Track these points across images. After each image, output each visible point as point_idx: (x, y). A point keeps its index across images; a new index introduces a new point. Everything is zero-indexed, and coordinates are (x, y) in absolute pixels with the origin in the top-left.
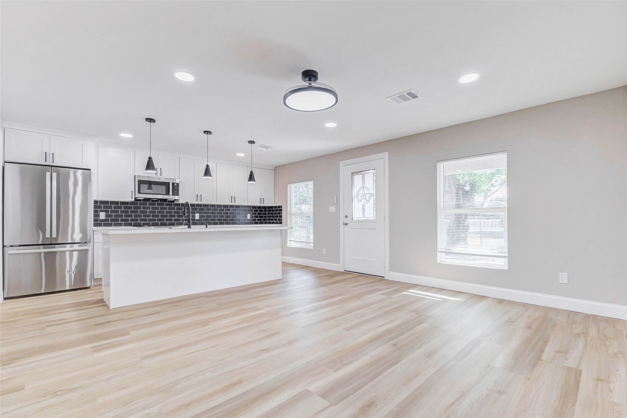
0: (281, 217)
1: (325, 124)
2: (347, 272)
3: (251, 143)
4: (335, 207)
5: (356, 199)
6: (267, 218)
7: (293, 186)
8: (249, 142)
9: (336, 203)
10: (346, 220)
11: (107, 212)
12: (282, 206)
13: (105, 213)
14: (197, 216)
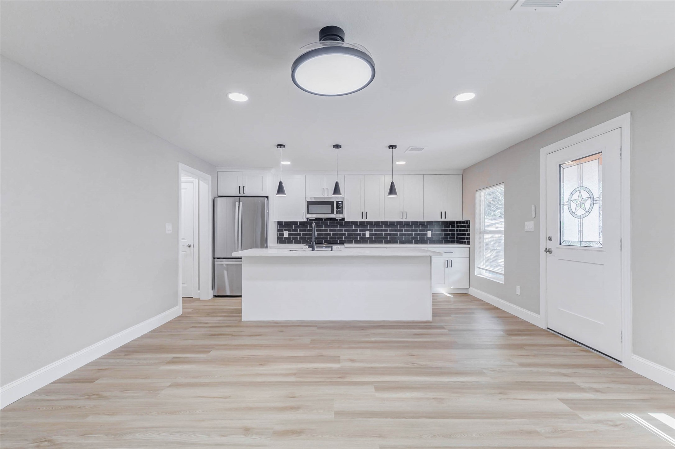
0: (469, 234)
1: (454, 97)
2: (551, 333)
3: (392, 147)
4: (533, 222)
5: (566, 209)
6: (456, 236)
7: (483, 193)
8: (390, 147)
9: (534, 216)
10: (550, 245)
11: (289, 231)
12: (469, 221)
13: (287, 232)
14: (367, 234)
